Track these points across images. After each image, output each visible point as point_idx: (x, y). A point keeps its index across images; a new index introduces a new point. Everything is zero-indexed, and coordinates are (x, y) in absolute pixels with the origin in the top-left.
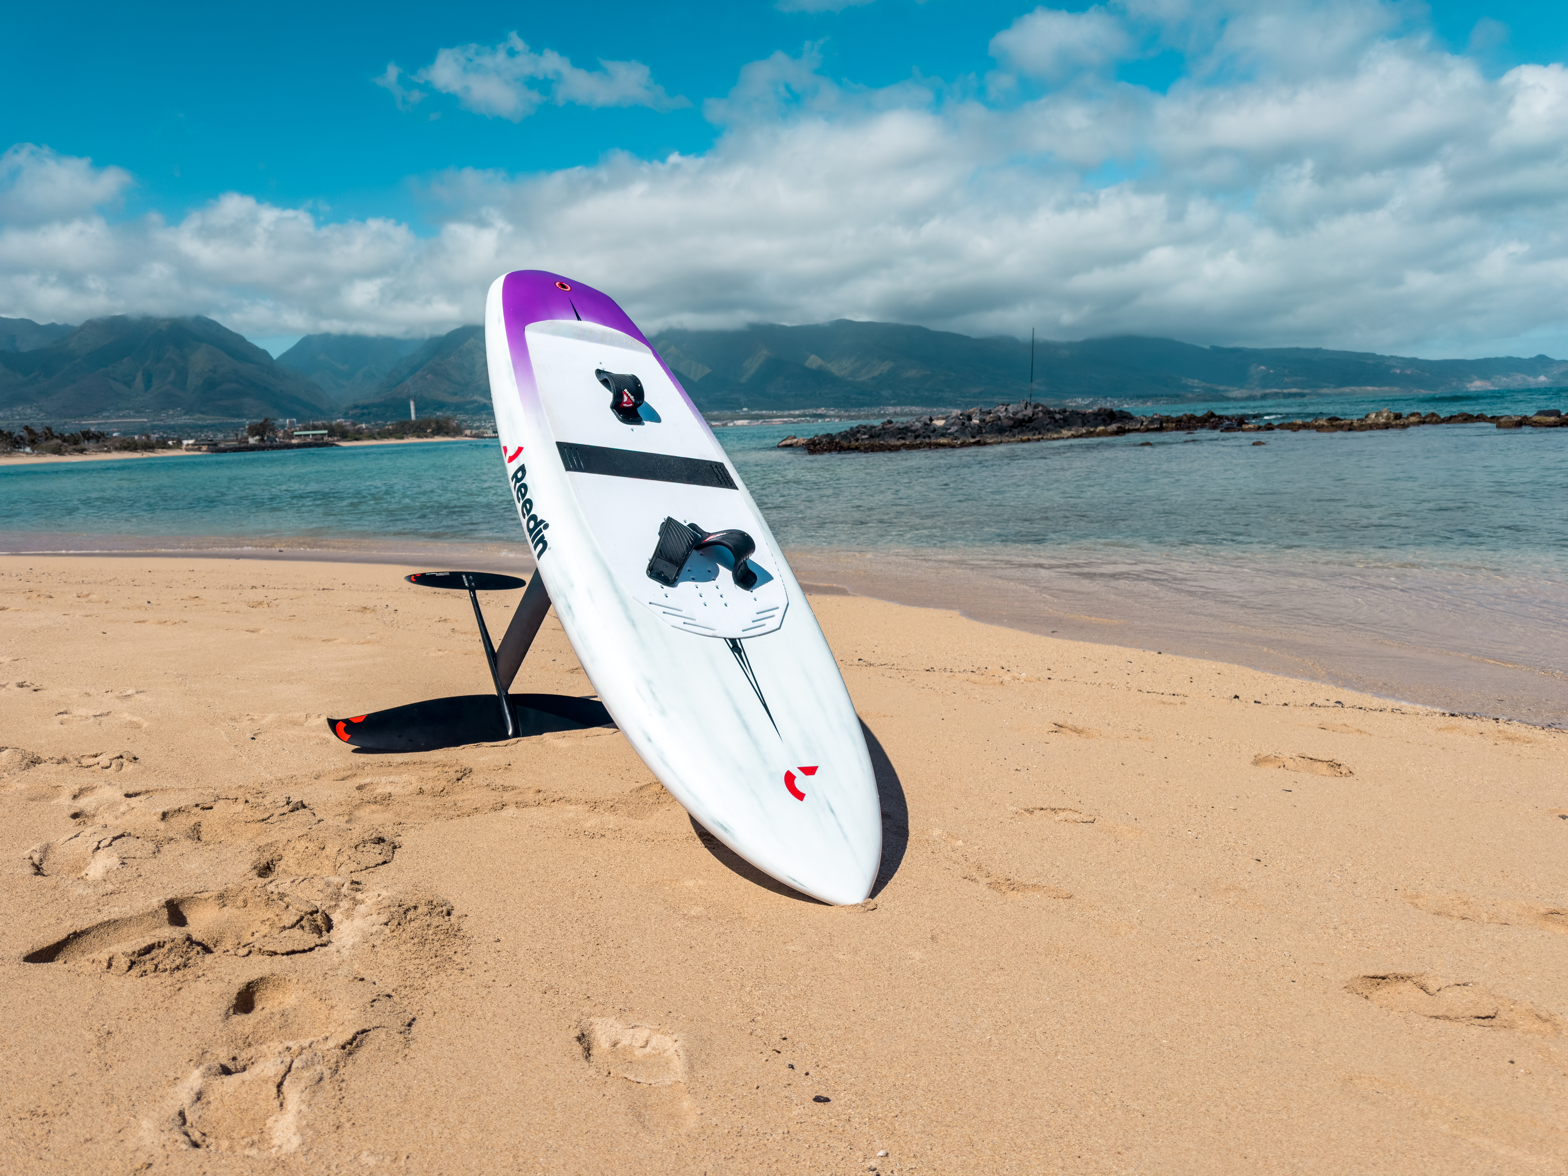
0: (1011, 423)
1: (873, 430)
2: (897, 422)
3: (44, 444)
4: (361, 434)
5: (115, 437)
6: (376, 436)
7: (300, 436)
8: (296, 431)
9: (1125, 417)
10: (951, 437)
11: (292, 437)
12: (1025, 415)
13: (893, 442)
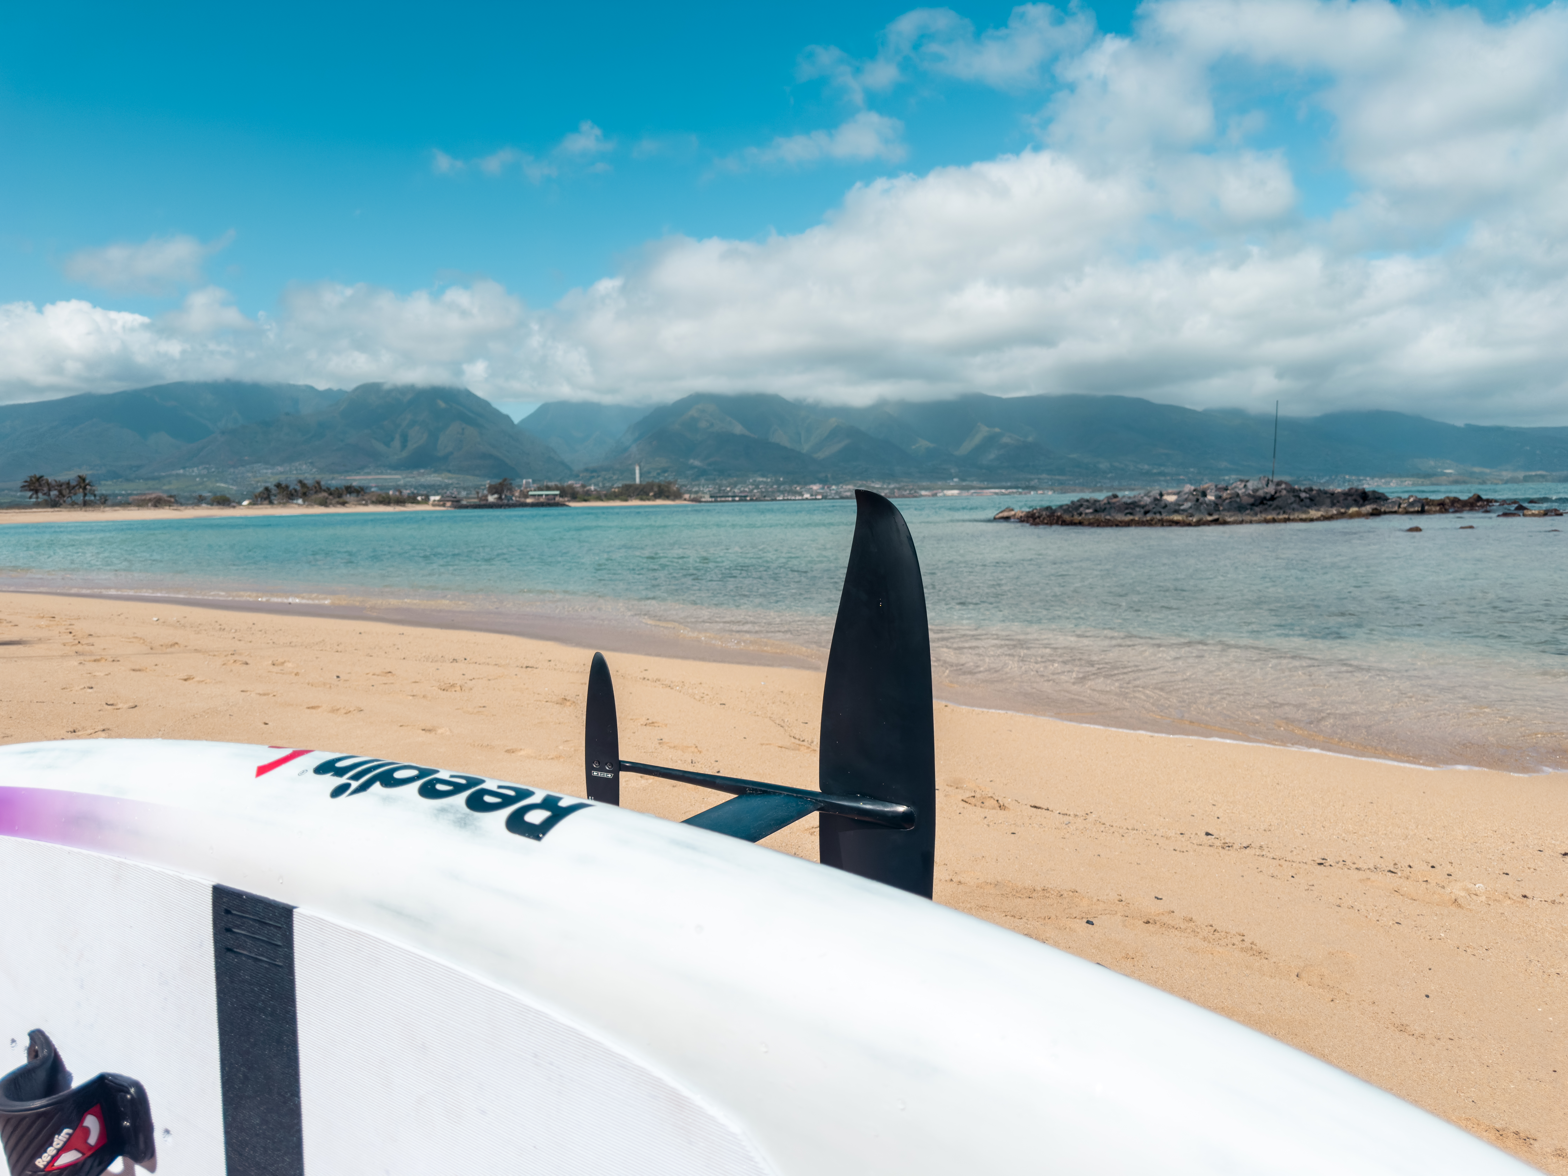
0: (1252, 500)
1: (1098, 504)
2: (1124, 497)
3: (314, 497)
4: (589, 495)
5: (373, 492)
6: (603, 497)
7: (534, 496)
8: (531, 491)
9: (1379, 498)
10: (1186, 513)
11: (527, 496)
12: (1267, 493)
13: (1120, 517)
